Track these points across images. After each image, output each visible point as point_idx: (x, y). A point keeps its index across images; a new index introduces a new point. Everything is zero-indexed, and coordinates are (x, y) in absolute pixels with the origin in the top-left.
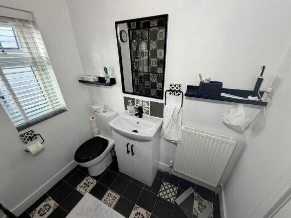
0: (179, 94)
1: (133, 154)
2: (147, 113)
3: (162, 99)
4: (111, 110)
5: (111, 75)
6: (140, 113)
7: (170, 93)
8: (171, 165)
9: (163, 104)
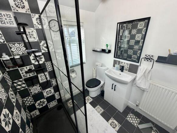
0: (151, 61)
1: (115, 90)
2: (126, 70)
3: (138, 62)
4: (105, 66)
5: (109, 48)
6: (122, 69)
7: (145, 60)
8: (138, 104)
9: (139, 66)
